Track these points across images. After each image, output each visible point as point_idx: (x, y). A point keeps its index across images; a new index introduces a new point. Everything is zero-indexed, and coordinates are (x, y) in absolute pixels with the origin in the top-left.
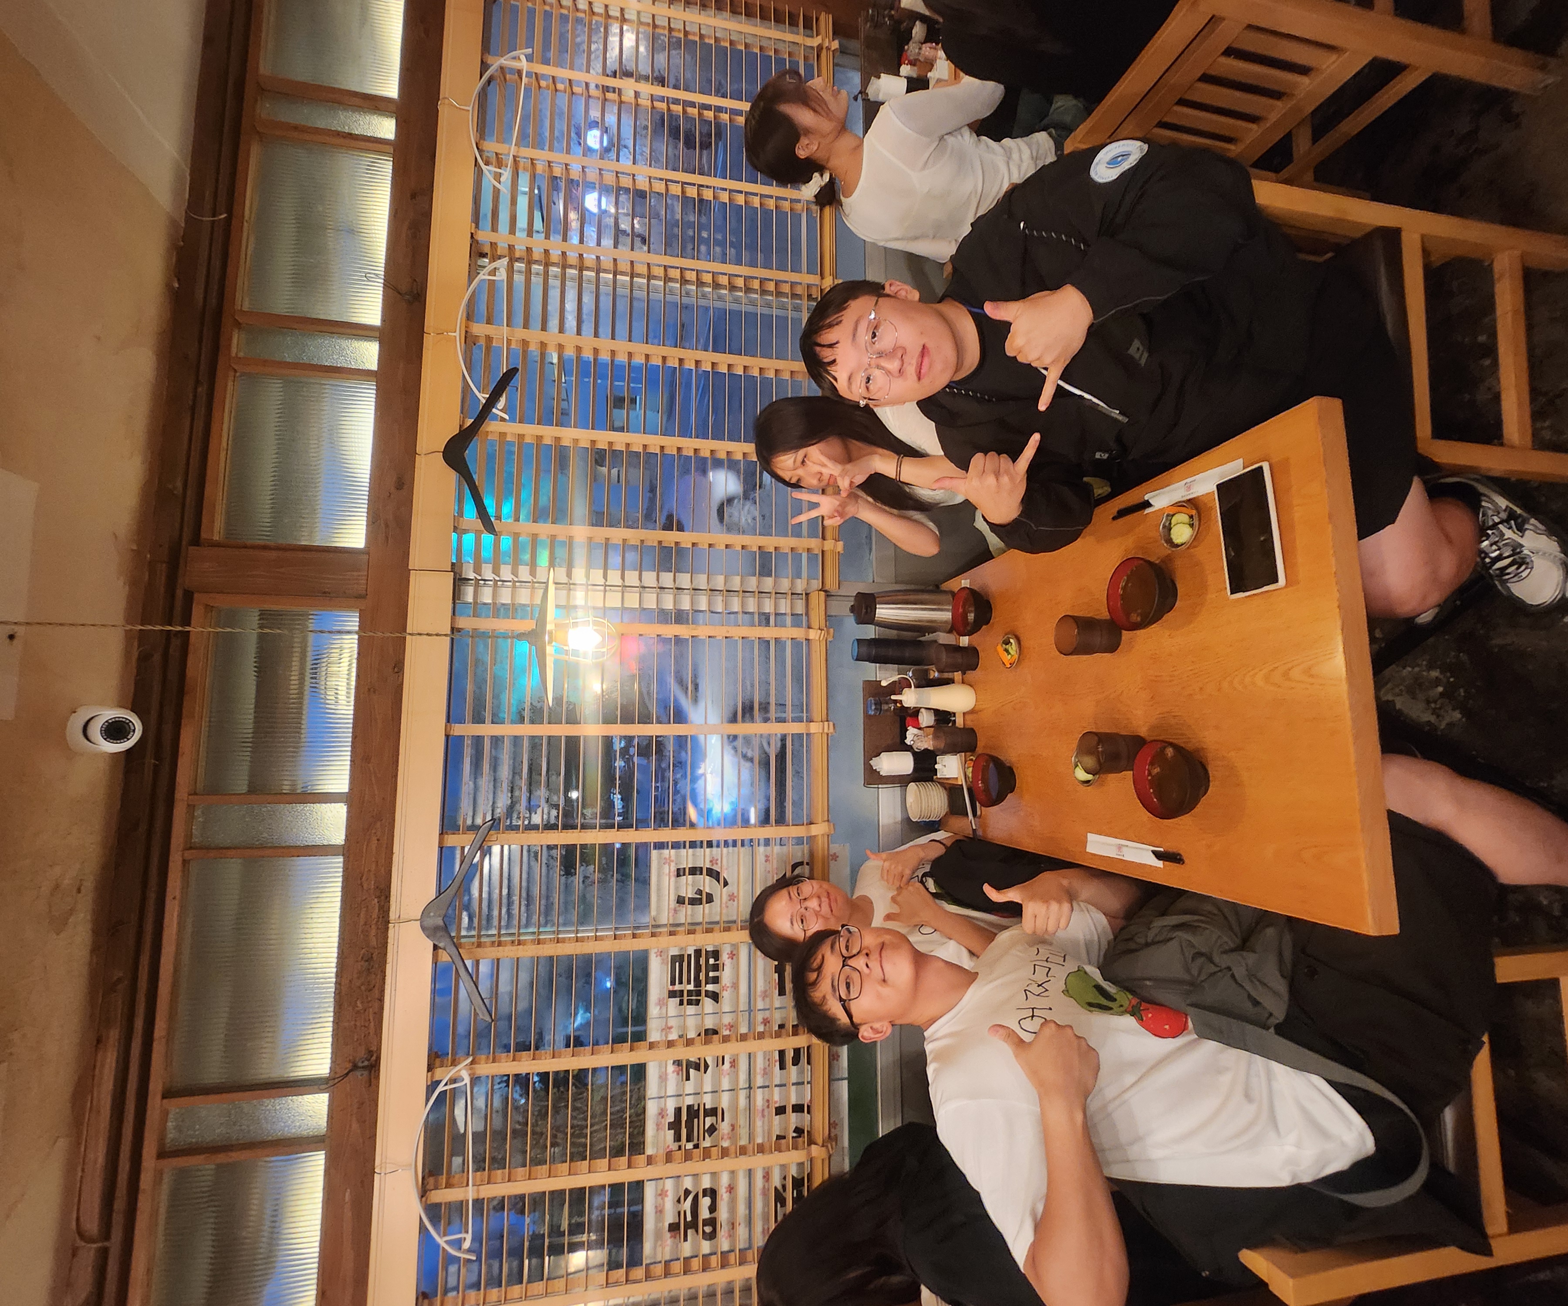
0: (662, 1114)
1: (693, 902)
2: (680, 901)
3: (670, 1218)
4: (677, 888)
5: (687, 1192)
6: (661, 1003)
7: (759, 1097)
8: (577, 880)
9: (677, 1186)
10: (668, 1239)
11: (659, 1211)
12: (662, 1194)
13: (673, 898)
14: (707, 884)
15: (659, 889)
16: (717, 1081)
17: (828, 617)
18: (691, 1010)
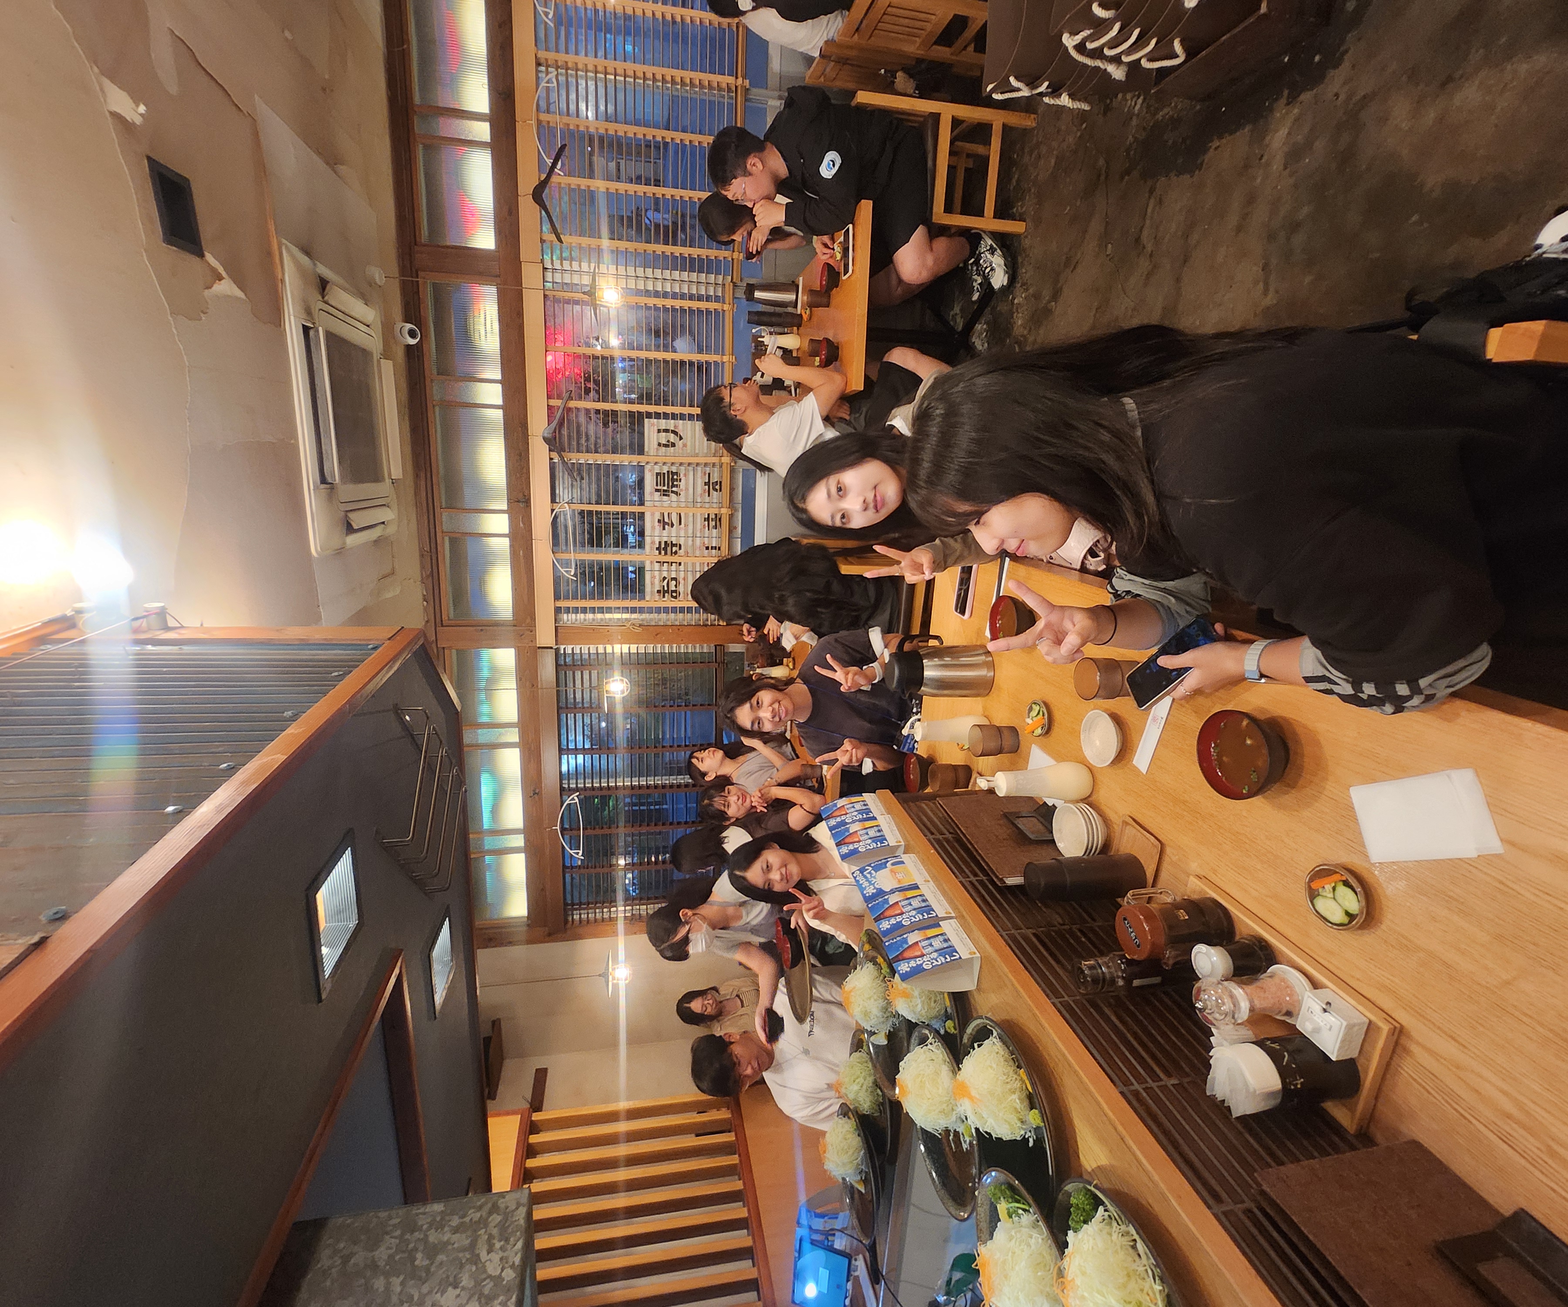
0: (653, 543)
1: (666, 446)
2: (659, 445)
3: (657, 588)
4: (658, 439)
5: (664, 578)
6: (651, 494)
7: (698, 541)
8: (610, 430)
9: (660, 575)
10: (657, 596)
11: (652, 584)
12: (653, 577)
13: (656, 443)
14: (672, 437)
15: (649, 439)
16: (678, 531)
17: (734, 298)
18: (665, 498)
